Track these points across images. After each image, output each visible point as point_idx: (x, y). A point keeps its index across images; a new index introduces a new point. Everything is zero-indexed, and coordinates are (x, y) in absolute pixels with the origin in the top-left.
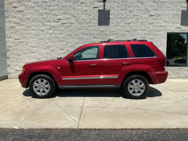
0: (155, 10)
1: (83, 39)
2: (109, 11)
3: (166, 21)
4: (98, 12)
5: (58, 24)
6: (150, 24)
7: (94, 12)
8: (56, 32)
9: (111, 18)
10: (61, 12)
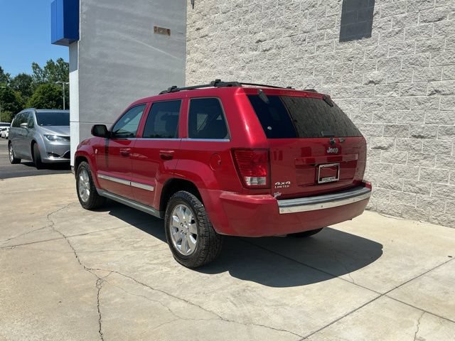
1: (302, 85)
4: (342, 2)
5: (256, 53)
7: (331, 5)
9: (377, 13)
10: (264, 21)
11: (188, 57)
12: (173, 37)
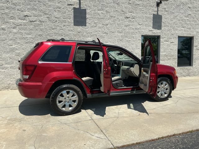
0: (130, 12)
2: (85, 10)
3: (140, 24)
4: (73, 10)
5: (24, 21)
6: (126, 26)
7: (68, 10)
8: (22, 31)
9: (88, 18)
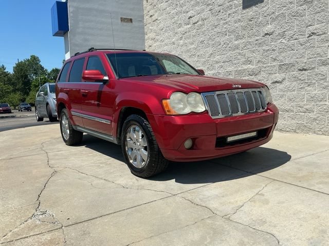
5: (189, 26)
8: (187, 42)
11: (146, 37)
12: (135, 23)
